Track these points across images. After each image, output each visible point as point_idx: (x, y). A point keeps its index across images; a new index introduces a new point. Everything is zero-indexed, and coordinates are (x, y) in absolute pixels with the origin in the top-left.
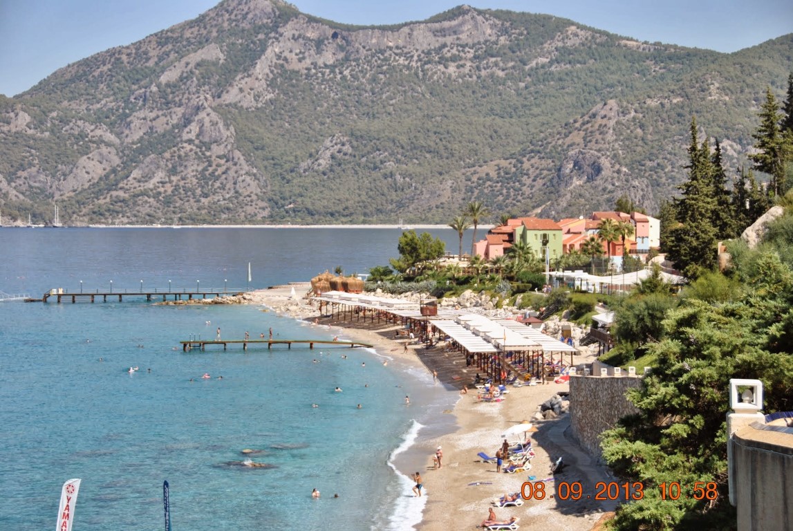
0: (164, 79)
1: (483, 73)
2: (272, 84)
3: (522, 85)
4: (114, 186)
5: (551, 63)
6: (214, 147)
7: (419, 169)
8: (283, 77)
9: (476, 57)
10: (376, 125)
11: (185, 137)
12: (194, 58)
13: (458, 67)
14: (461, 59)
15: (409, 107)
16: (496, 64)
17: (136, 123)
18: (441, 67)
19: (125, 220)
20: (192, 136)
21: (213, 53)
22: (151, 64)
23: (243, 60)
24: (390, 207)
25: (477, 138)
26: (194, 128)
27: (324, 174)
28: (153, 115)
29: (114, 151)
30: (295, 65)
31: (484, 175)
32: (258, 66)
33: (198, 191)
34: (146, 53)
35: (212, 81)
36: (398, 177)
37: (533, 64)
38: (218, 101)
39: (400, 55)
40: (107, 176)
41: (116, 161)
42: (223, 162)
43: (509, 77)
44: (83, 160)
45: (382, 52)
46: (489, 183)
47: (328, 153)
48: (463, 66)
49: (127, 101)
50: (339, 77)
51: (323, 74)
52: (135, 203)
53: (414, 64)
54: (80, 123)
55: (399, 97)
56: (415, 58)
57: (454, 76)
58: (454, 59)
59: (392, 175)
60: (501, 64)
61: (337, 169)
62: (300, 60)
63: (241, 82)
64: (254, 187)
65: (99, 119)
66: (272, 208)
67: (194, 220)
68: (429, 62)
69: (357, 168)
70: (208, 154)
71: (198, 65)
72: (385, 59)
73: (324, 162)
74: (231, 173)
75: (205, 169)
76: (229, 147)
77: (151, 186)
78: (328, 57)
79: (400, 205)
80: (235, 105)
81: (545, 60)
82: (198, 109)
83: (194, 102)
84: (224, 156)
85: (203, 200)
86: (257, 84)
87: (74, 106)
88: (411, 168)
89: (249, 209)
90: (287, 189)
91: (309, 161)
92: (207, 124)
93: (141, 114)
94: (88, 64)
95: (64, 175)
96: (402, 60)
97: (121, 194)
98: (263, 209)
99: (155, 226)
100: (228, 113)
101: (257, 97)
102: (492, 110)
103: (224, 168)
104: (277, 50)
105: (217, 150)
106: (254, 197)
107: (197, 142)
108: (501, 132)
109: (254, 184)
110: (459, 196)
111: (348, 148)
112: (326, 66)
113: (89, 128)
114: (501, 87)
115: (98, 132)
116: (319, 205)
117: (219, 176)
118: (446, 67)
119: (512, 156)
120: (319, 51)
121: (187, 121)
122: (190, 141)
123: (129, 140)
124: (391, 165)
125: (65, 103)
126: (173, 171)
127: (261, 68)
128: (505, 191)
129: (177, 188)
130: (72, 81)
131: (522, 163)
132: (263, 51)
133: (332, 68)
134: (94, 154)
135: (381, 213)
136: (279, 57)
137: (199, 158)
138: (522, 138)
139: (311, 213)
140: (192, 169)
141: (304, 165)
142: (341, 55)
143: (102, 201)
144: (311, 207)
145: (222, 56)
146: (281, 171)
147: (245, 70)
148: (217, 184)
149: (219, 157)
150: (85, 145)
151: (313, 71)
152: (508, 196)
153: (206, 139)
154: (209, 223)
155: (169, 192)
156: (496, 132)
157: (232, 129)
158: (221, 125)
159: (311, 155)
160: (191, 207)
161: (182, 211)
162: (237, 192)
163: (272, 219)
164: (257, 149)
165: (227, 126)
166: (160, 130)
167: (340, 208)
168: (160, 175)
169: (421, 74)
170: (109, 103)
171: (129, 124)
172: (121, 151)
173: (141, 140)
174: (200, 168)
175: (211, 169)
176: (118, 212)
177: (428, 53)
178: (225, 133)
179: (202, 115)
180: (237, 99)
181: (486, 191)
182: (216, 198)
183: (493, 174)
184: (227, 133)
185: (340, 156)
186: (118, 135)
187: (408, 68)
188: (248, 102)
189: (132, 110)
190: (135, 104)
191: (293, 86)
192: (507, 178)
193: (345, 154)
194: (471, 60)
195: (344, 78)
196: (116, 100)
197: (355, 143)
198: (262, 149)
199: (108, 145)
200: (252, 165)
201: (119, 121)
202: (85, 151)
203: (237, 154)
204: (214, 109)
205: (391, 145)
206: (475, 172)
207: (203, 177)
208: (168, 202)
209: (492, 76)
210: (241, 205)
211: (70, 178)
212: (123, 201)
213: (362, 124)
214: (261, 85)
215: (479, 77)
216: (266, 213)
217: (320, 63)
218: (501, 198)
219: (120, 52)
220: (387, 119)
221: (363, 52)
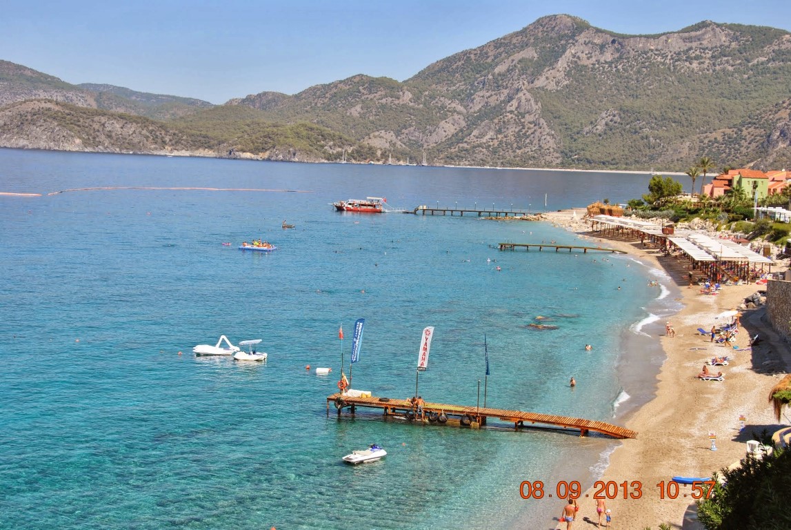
0: (497, 70)
1: (718, 68)
2: (568, 74)
3: (746, 76)
4: (461, 140)
5: (768, 61)
6: (527, 116)
7: (666, 134)
8: (576, 69)
9: (712, 57)
10: (638, 103)
11: (508, 109)
12: (518, 56)
13: (699, 64)
14: (702, 58)
15: (662, 91)
17: (478, 99)
18: (687, 64)
19: (467, 163)
20: (513, 108)
21: (530, 53)
22: (489, 60)
23: (550, 58)
24: (644, 159)
25: (710, 113)
26: (515, 103)
27: (600, 135)
28: (488, 94)
29: (462, 118)
30: (585, 62)
31: (713, 139)
32: (560, 62)
33: (515, 145)
34: (486, 53)
35: (528, 72)
36: (651, 139)
37: (755, 62)
38: (531, 85)
39: (658, 55)
40: (457, 134)
41: (463, 124)
42: (532, 126)
43: (736, 71)
44: (442, 123)
45: (646, 53)
46: (716, 144)
47: (604, 122)
48: (703, 63)
49: (472, 85)
50: (614, 70)
51: (604, 68)
52: (474, 152)
53: (668, 61)
54: (442, 99)
55: (656, 84)
56: (669, 57)
57: (696, 70)
58: (697, 58)
59: (647, 137)
60: (731, 62)
61: (609, 133)
62: (588, 58)
63: (548, 72)
64: (551, 143)
65: (454, 96)
66: (563, 158)
67: (511, 164)
68: (678, 60)
69: (623, 132)
70: (523, 120)
71: (520, 61)
72: (648, 58)
73: (600, 128)
74: (537, 134)
75: (520, 131)
76: (537, 116)
77: (485, 141)
78: (608, 56)
79: (652, 158)
80: (542, 88)
81: (763, 59)
82: (518, 90)
83: (516, 86)
84: (534, 122)
85: (518, 151)
86: (558, 74)
87: (439, 88)
88: (661, 133)
89: (548, 158)
90: (574, 145)
91: (590, 127)
92: (523, 101)
93: (481, 94)
94: (450, 60)
95: (430, 132)
96: (659, 59)
97: (465, 145)
98: (557, 158)
99: (485, 167)
100: (537, 93)
101: (558, 83)
102: (722, 93)
103: (533, 130)
104: (573, 51)
105: (529, 118)
106: (552, 150)
107: (516, 112)
108: (727, 109)
109: (552, 141)
110: (694, 153)
111: (617, 119)
112: (606, 62)
113: (447, 102)
114: (730, 78)
115: (453, 105)
116: (595, 157)
117: (529, 135)
118: (691, 64)
119: (735, 126)
120: (602, 52)
121: (510, 99)
122: (511, 112)
123: (472, 110)
124: (646, 131)
125: (434, 86)
126: (499, 131)
127: (562, 64)
128: (727, 151)
129: (501, 142)
130: (439, 71)
131: (741, 131)
132: (564, 52)
133: (610, 64)
134: (450, 119)
135: (638, 163)
136: (574, 56)
137: (517, 123)
138: (743, 113)
139: (589, 162)
140: (512, 130)
141: (586, 129)
142: (617, 55)
143: (453, 150)
144: (589, 157)
145: (536, 55)
146: (571, 132)
147: (551, 65)
148: (528, 141)
149: (529, 123)
150: (444, 113)
151: (597, 66)
152: (729, 154)
153: (522, 111)
154: (521, 167)
155: (496, 145)
156: (723, 109)
157: (539, 104)
158: (532, 101)
159: (592, 123)
160: (509, 155)
161: (504, 158)
162: (540, 146)
163: (563, 165)
164: (555, 118)
165: (536, 102)
166: (493, 104)
167: (609, 159)
168: (491, 134)
169: (672, 68)
170: (461, 86)
171: (473, 100)
172: (467, 118)
173: (480, 110)
174: (517, 130)
175: (524, 131)
176: (462, 158)
177: (679, 54)
178: (535, 107)
179: (520, 94)
180: (544, 84)
181: (714, 150)
182: (526, 150)
183: (720, 139)
184: (536, 107)
185: (611, 123)
186: (466, 107)
187: (664, 64)
188: (552, 86)
189: (475, 91)
190: (477, 87)
191: (582, 76)
192: (729, 141)
193: (615, 123)
194: (709, 59)
195: (618, 71)
196: (465, 84)
197: (622, 115)
198: (559, 118)
199: (459, 113)
200: (551, 128)
201: (466, 98)
202: (444, 117)
203: (542, 121)
204: (529, 91)
205: (648, 117)
206: (707, 137)
207: (518, 136)
208: (495, 152)
209: (724, 70)
210: (543, 155)
211: (434, 134)
212: (466, 150)
213: (628, 103)
214: (561, 75)
215: (714, 71)
216: (559, 161)
217: (602, 60)
218: (724, 155)
219: (470, 53)
220: (646, 99)
221: (632, 53)
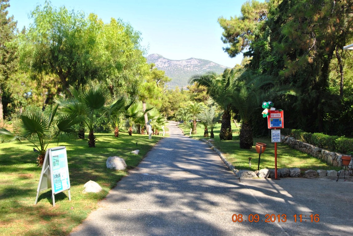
1: (194, 70)
3: (201, 72)
5: (207, 69)
16: (197, 68)
18: (187, 68)
30: (160, 66)
37: (204, 69)
39: (179, 66)
45: (176, 65)
56: (182, 66)
58: (189, 67)
72: (177, 66)
78: (166, 65)
81: (205, 68)
96: (180, 67)
112: (166, 67)
133: (167, 67)
142: (169, 65)
151: (163, 68)
169: (183, 69)
177: (185, 66)
187: (181, 68)
194: (192, 67)
195: (168, 69)
209: (196, 70)
217: (165, 66)
221: (173, 65)
